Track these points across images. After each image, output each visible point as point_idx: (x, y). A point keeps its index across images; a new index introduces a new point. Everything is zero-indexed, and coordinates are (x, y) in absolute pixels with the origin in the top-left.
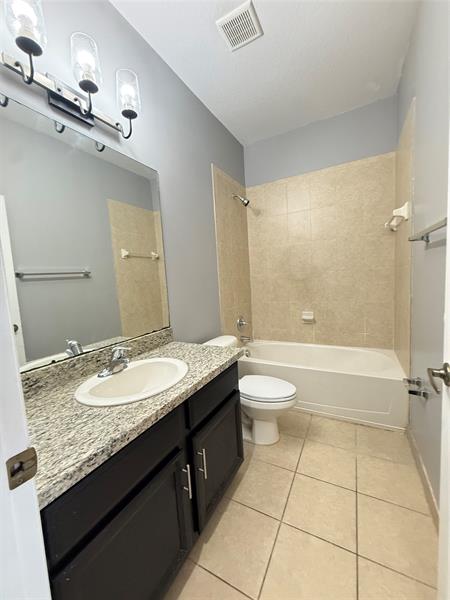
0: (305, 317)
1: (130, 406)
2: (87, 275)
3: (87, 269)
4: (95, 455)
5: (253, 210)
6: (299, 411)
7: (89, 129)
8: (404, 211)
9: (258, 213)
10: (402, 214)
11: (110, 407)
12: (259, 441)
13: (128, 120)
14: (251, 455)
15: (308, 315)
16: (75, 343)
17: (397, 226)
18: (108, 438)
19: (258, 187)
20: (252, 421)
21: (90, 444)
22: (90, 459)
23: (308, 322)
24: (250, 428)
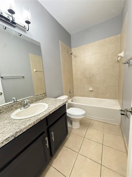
0: (90, 90)
1: (26, 119)
2: (23, 77)
3: (23, 75)
4: (9, 138)
5: (74, 56)
6: (87, 118)
7: (15, 28)
8: (122, 54)
9: (75, 57)
10: (121, 55)
11: (20, 120)
12: (74, 127)
13: (27, 24)
14: (71, 132)
15: (91, 89)
16: (14, 98)
17: (120, 60)
18: (15, 131)
19: (75, 48)
20: (72, 121)
21: (8, 133)
22: (6, 139)
23: (91, 91)
24: (71, 123)
